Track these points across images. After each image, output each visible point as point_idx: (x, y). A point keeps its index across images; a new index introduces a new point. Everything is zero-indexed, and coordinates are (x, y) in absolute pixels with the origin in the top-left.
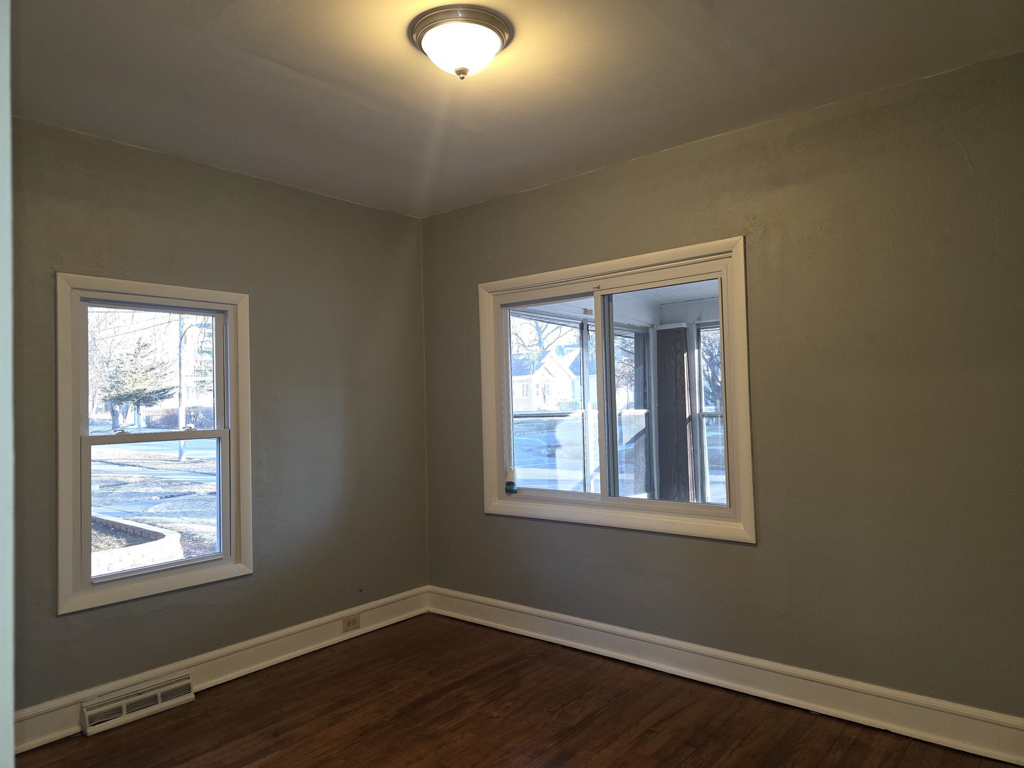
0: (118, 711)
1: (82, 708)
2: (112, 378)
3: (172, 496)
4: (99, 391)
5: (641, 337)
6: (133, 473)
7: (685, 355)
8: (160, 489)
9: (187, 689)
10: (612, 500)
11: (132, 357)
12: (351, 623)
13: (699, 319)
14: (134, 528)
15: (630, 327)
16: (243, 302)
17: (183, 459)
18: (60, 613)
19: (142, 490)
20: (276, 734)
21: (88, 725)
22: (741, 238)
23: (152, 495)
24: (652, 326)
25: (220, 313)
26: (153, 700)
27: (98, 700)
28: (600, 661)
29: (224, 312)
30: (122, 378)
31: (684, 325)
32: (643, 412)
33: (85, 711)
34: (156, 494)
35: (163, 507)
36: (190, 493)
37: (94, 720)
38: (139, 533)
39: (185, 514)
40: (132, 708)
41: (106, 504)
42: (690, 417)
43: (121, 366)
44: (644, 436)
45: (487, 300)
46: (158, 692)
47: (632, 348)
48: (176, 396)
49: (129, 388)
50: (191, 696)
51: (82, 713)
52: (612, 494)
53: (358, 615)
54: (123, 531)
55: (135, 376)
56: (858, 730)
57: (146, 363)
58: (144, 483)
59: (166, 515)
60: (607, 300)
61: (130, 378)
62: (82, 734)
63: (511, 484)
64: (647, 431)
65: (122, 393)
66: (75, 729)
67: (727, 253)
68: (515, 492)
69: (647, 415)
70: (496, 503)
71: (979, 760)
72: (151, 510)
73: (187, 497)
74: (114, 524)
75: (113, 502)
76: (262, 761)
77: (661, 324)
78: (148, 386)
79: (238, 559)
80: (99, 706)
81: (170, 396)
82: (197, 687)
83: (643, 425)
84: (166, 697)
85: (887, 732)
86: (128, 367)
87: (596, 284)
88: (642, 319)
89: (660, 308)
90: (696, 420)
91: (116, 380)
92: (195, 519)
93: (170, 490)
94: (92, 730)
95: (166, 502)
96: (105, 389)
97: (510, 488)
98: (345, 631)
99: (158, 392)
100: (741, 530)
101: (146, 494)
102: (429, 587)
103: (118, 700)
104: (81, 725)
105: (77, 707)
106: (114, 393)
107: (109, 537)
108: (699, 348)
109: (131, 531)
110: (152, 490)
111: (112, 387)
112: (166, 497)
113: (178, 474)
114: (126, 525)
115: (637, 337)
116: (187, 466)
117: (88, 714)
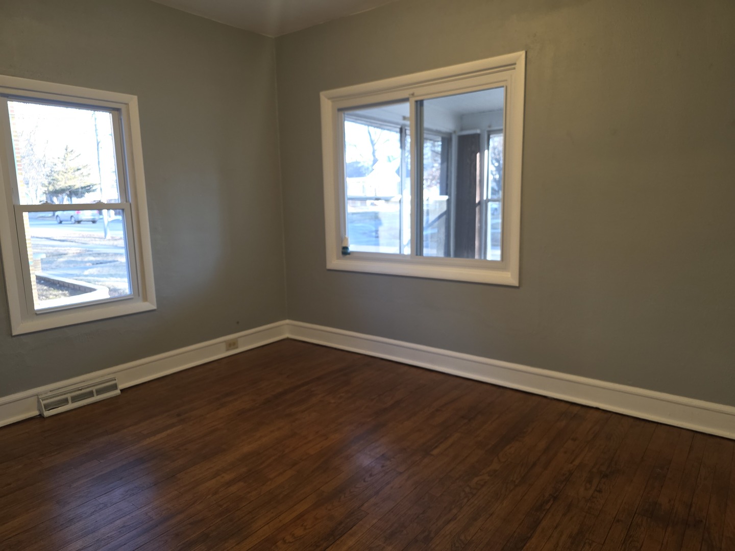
0: (65, 401)
1: (38, 399)
2: (49, 176)
3: (101, 263)
4: (40, 186)
5: (446, 140)
6: (71, 247)
7: (478, 155)
8: (92, 258)
9: (114, 387)
10: (419, 258)
11: (62, 160)
12: (232, 345)
13: (490, 126)
14: (74, 285)
15: (437, 132)
16: (133, 101)
17: (108, 237)
18: (14, 334)
19: (79, 259)
20: (179, 415)
21: (44, 410)
22: (523, 53)
23: (86, 262)
24: (455, 132)
25: (115, 111)
26: (91, 394)
27: (50, 394)
28: (406, 368)
29: (118, 110)
30: (56, 176)
31: (478, 131)
32: (446, 197)
33: (41, 401)
34: (89, 262)
35: (94, 271)
36: (114, 261)
37: (48, 407)
38: (78, 288)
39: (112, 276)
40: (74, 399)
41: (52, 269)
42: (479, 203)
43: (54, 167)
44: (444, 217)
45: (327, 106)
46: (94, 389)
47: (439, 149)
48: (98, 190)
49: (61, 185)
50: (118, 392)
51: (39, 402)
52: (419, 253)
53: (237, 339)
54: (66, 287)
55: (66, 175)
56: (578, 408)
57: (73, 165)
58: (80, 255)
59: (98, 276)
60: (419, 104)
61: (62, 177)
62: (41, 416)
63: (345, 248)
64: (447, 213)
65: (58, 188)
66: (36, 413)
67: (512, 65)
68: (349, 254)
69: (448, 201)
70: (335, 262)
71: (656, 425)
72: (86, 272)
73: (112, 264)
74: (59, 282)
75: (58, 267)
76: (169, 431)
77: (462, 129)
78: (77, 184)
79: (145, 299)
80: (51, 398)
81: (94, 191)
82: (122, 386)
83: (444, 208)
84: (99, 392)
85: (597, 409)
86: (59, 168)
87: (411, 91)
88: (447, 126)
89: (461, 117)
90: (483, 204)
91: (52, 178)
92: (119, 279)
93: (99, 259)
94: (47, 414)
95: (97, 267)
96: (43, 185)
97: (345, 251)
98: (228, 350)
99: (85, 187)
100: (509, 277)
101: (82, 262)
102: (287, 321)
103: (65, 394)
104: (39, 410)
105: (34, 399)
106: (51, 188)
107: (56, 290)
108: (488, 149)
109: (72, 287)
110: (86, 259)
111: (50, 183)
112: (97, 264)
113: (105, 248)
114: (68, 283)
115: (443, 140)
116: (111, 243)
117: (43, 403)
